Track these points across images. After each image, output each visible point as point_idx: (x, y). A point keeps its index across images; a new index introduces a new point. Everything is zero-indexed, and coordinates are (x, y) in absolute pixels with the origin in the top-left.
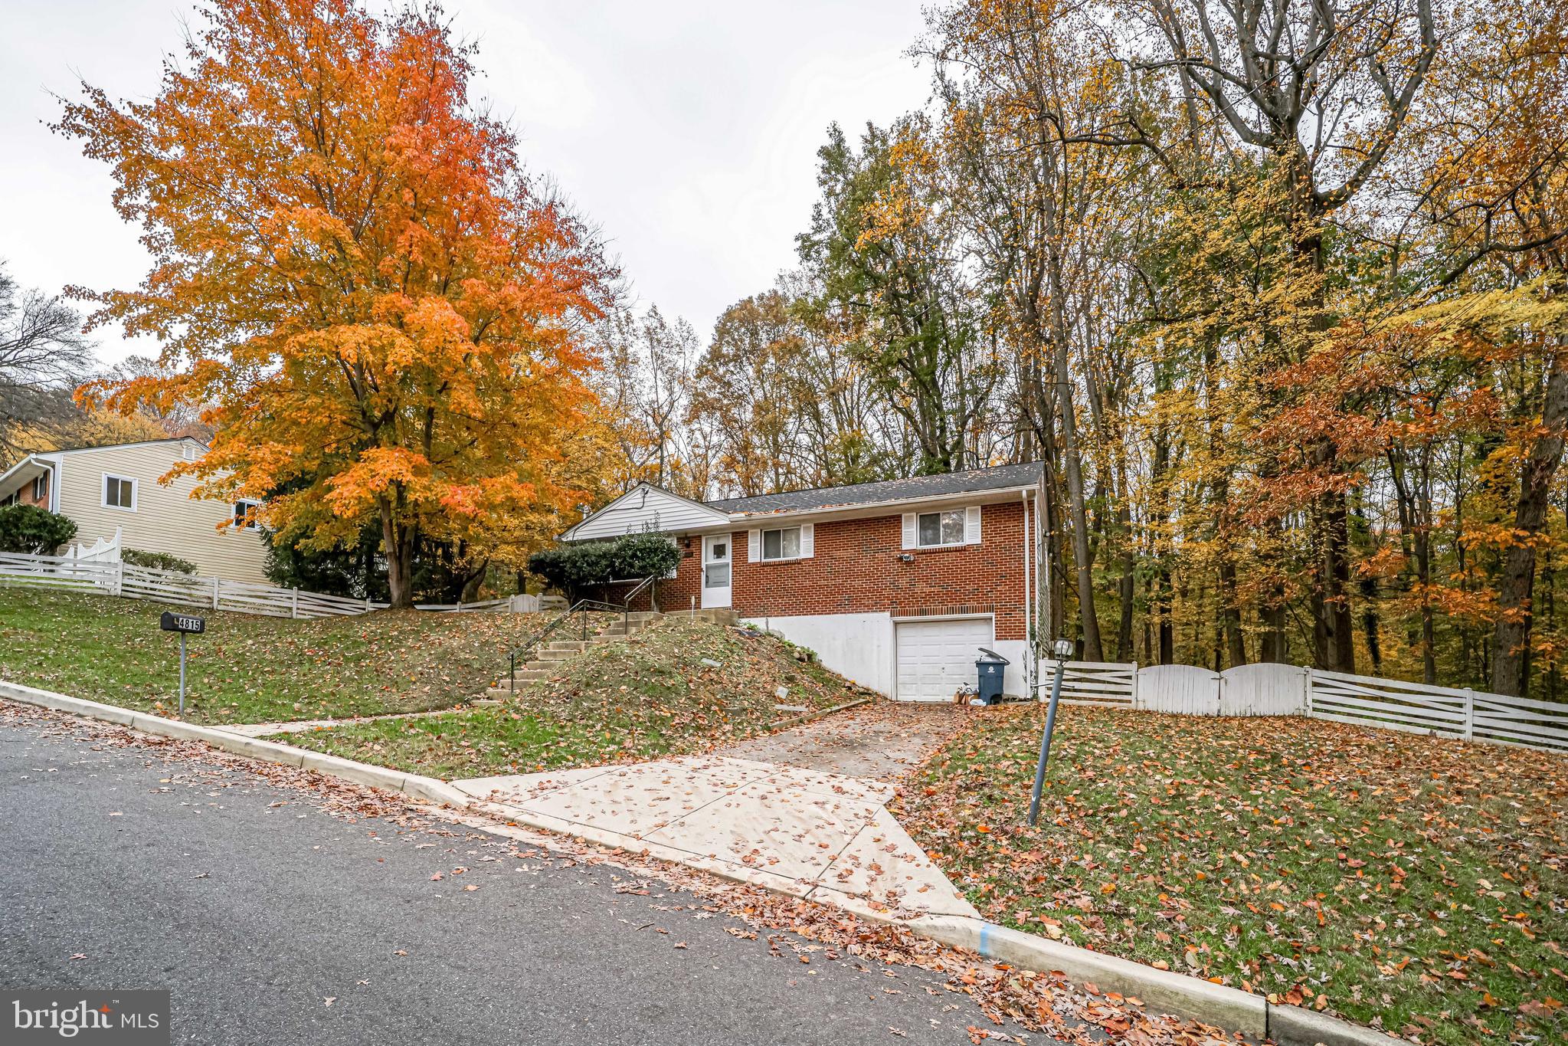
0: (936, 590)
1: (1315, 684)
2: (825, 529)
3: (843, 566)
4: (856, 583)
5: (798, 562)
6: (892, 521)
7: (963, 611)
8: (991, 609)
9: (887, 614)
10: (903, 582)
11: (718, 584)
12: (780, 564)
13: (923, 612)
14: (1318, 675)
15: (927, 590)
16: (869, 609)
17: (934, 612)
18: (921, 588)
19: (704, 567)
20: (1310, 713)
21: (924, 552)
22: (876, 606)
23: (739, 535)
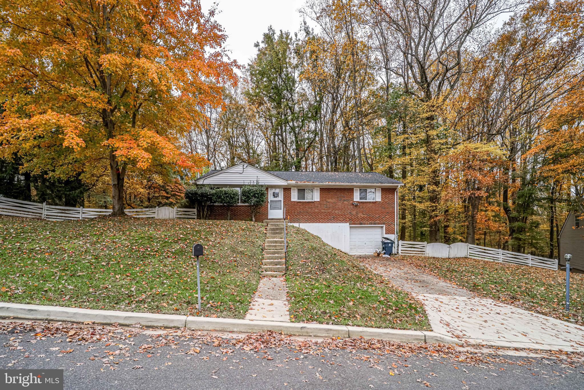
0: (366, 216)
1: (470, 248)
2: (324, 190)
3: (331, 205)
4: (336, 212)
5: (313, 202)
6: (350, 190)
7: (375, 224)
8: (384, 224)
9: (348, 224)
10: (354, 213)
11: (275, 208)
12: (305, 202)
13: (361, 224)
14: (471, 246)
15: (362, 216)
16: (341, 222)
17: (365, 224)
18: (360, 215)
19: (269, 201)
20: (468, 256)
21: (362, 203)
22: (344, 221)
23: (287, 190)
